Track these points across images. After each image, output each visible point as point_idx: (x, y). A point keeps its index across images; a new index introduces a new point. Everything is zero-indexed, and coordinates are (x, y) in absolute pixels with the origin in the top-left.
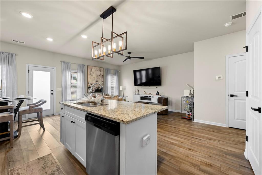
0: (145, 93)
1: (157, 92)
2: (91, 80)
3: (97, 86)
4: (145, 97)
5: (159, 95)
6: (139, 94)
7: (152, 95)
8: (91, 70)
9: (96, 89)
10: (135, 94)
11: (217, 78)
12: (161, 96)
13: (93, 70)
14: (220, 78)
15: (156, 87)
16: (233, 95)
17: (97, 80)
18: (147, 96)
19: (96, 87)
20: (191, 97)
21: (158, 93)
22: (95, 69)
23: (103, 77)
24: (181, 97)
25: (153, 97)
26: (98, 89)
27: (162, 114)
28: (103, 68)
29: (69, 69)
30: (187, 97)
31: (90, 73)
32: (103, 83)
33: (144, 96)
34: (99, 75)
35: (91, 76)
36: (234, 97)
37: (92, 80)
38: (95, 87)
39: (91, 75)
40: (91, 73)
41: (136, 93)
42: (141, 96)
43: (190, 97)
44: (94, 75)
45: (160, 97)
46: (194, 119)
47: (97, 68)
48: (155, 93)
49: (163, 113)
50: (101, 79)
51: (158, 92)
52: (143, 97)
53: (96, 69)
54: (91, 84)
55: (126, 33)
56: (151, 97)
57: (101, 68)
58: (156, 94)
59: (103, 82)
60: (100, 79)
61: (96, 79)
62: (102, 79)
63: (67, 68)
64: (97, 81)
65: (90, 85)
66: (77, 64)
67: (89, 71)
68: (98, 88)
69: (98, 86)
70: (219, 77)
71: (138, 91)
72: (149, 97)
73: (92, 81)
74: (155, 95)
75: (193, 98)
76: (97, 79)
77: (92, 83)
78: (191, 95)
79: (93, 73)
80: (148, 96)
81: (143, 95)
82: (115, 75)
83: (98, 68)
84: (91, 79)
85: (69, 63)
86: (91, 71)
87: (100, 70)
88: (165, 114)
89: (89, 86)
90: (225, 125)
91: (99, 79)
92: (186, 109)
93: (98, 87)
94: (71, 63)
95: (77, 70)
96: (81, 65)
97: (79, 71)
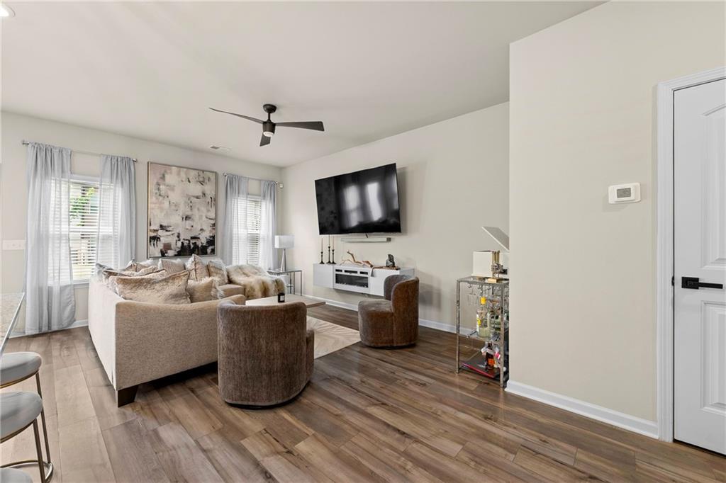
0: (352, 259)
1: (389, 255)
2: (163, 214)
3: (186, 236)
4: (348, 274)
5: (393, 266)
6: (333, 263)
7: (372, 266)
8: (163, 177)
9: (183, 243)
10: (322, 263)
11: (613, 198)
12: (397, 273)
13: (170, 179)
14: (629, 195)
15: (389, 240)
16: (697, 279)
17: (189, 213)
18: (356, 272)
19: (182, 238)
20: (499, 280)
21: (391, 263)
22: (179, 174)
23: (216, 205)
24: (459, 282)
25: (372, 275)
26: (192, 246)
27: (389, 345)
28: (213, 172)
29: (63, 171)
30: (484, 279)
31: (159, 189)
32: (214, 225)
33: (346, 271)
34: (197, 198)
35: (161, 198)
36: (701, 292)
37: (165, 212)
38: (178, 237)
39: (160, 195)
40: (162, 187)
41: (325, 261)
42: (337, 270)
43: (495, 281)
44: (175, 197)
45: (393, 276)
46: (508, 379)
47: (186, 174)
48: (383, 261)
49: (392, 341)
50: (204, 209)
51: (391, 258)
52: (343, 273)
53: (183, 175)
54: (162, 227)
56: (367, 273)
57: (203, 171)
58: (387, 263)
59: (213, 222)
60: (198, 209)
61: (184, 210)
62: (208, 211)
63: (53, 169)
64: (187, 218)
65: (155, 231)
66: (100, 155)
67: (155, 181)
68: (194, 241)
69: (193, 236)
70: (624, 193)
71: (331, 252)
72: (361, 273)
73: (167, 215)
74: (381, 268)
75: (503, 283)
76: (189, 209)
77: (164, 224)
78: (501, 273)
79: (172, 188)
80: (359, 269)
81: (343, 268)
82: (264, 196)
83: (192, 174)
84: (161, 209)
85: (61, 151)
86: (160, 182)
87: (201, 179)
88: (399, 345)
89: (152, 234)
90: (655, 430)
91: (195, 210)
92: (478, 330)
93: (192, 238)
94: (70, 151)
95: (98, 176)
96: (119, 160)
97: (108, 180)
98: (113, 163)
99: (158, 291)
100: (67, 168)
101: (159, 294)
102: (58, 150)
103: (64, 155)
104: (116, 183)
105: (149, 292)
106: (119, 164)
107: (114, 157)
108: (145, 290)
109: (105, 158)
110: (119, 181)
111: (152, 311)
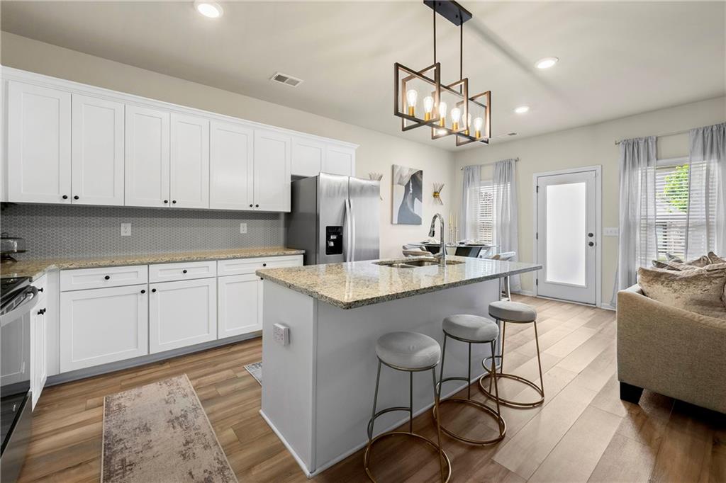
29: (648, 160)
55: (398, 66)
63: (639, 160)
66: (688, 132)
85: (646, 141)
94: (655, 138)
95: (688, 156)
96: (714, 129)
97: (700, 157)
98: (706, 136)
99: (675, 291)
100: (653, 155)
101: (676, 295)
102: (643, 141)
103: (650, 144)
104: (710, 158)
105: (665, 290)
106: (714, 134)
107: (707, 128)
108: (662, 286)
109: (695, 132)
110: (715, 155)
111: (657, 311)
